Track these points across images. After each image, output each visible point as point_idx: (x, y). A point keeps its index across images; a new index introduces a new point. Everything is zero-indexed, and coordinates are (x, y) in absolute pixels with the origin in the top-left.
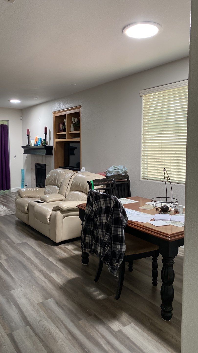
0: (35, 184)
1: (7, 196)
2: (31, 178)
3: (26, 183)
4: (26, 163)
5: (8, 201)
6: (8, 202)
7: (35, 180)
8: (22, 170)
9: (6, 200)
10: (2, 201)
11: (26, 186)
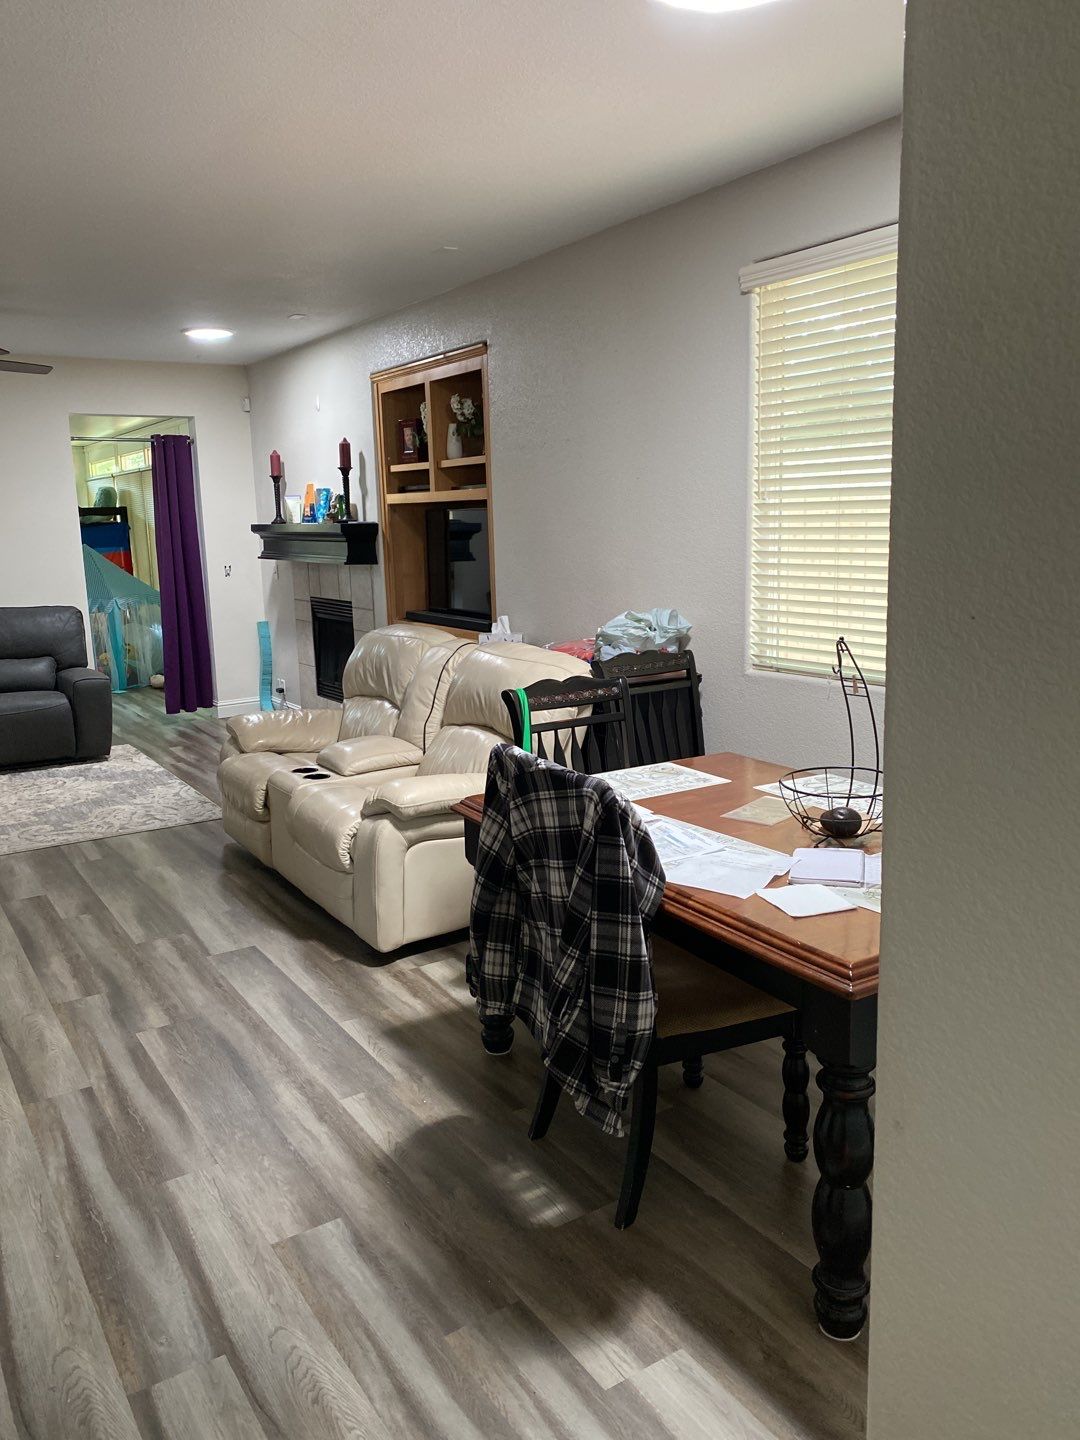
0: (315, 684)
1: (204, 737)
2: (297, 660)
3: (280, 681)
4: (275, 595)
5: (206, 758)
6: (205, 762)
7: (314, 669)
8: (262, 626)
9: (197, 753)
10: (179, 759)
11: (281, 691)
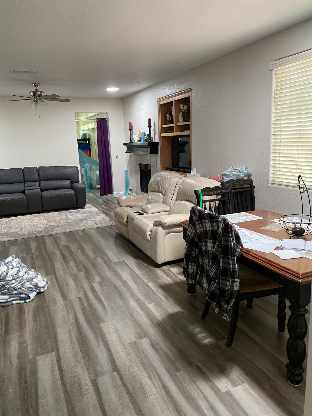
0: (140, 188)
1: (110, 202)
2: (135, 181)
3: (131, 187)
4: (130, 163)
5: (110, 208)
6: (110, 209)
7: (140, 184)
8: (126, 172)
9: (108, 207)
10: (103, 208)
11: (131, 190)
